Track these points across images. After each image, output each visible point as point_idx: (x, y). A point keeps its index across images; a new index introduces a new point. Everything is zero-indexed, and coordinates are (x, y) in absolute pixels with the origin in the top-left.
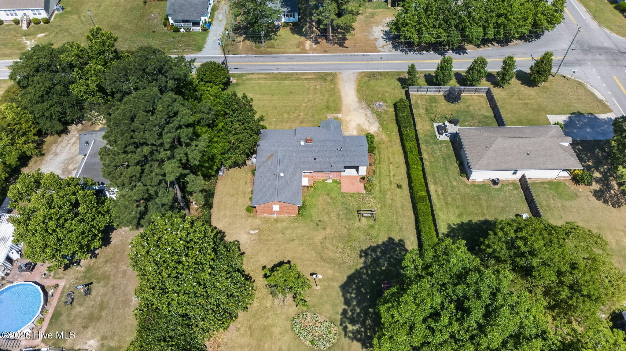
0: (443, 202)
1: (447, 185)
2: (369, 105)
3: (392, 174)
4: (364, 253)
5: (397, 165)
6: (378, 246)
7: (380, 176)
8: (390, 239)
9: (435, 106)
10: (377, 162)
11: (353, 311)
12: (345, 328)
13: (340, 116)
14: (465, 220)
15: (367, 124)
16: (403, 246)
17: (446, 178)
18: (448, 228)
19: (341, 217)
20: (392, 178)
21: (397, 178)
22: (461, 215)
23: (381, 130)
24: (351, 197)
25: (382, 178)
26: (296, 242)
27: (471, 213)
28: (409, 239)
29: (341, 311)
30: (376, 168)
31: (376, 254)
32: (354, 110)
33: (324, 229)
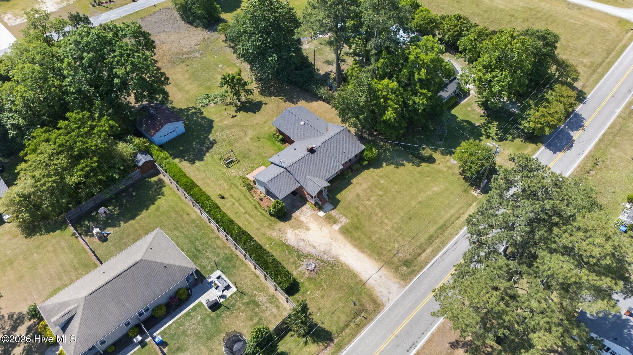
0: (178, 209)
1: (182, 227)
2: (322, 261)
3: (236, 204)
4: (213, 143)
5: (238, 214)
6: (207, 151)
7: (245, 196)
8: (202, 160)
9: (251, 320)
10: (258, 206)
11: (198, 117)
12: (196, 109)
13: (336, 227)
14: (152, 208)
15: (302, 236)
16: (190, 161)
17: (187, 233)
18: (163, 193)
19: (247, 151)
20: (233, 200)
21: (230, 203)
22: (157, 209)
23: (283, 239)
24: (252, 167)
25: (242, 195)
26: (262, 123)
27: (149, 216)
28: (189, 168)
29: (204, 113)
30: (255, 200)
31: (205, 147)
32: (330, 244)
33: (251, 139)
